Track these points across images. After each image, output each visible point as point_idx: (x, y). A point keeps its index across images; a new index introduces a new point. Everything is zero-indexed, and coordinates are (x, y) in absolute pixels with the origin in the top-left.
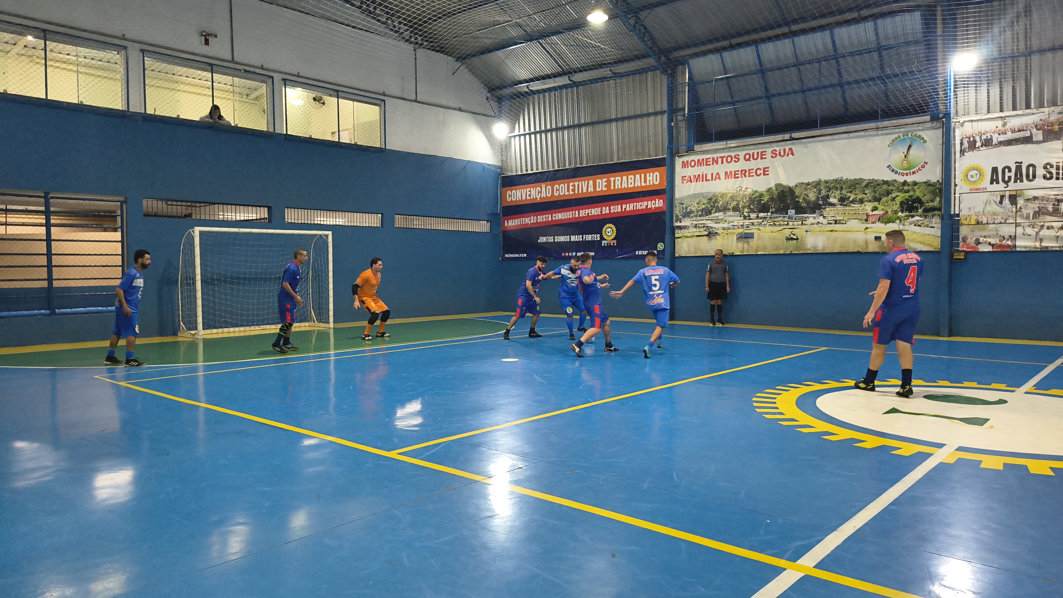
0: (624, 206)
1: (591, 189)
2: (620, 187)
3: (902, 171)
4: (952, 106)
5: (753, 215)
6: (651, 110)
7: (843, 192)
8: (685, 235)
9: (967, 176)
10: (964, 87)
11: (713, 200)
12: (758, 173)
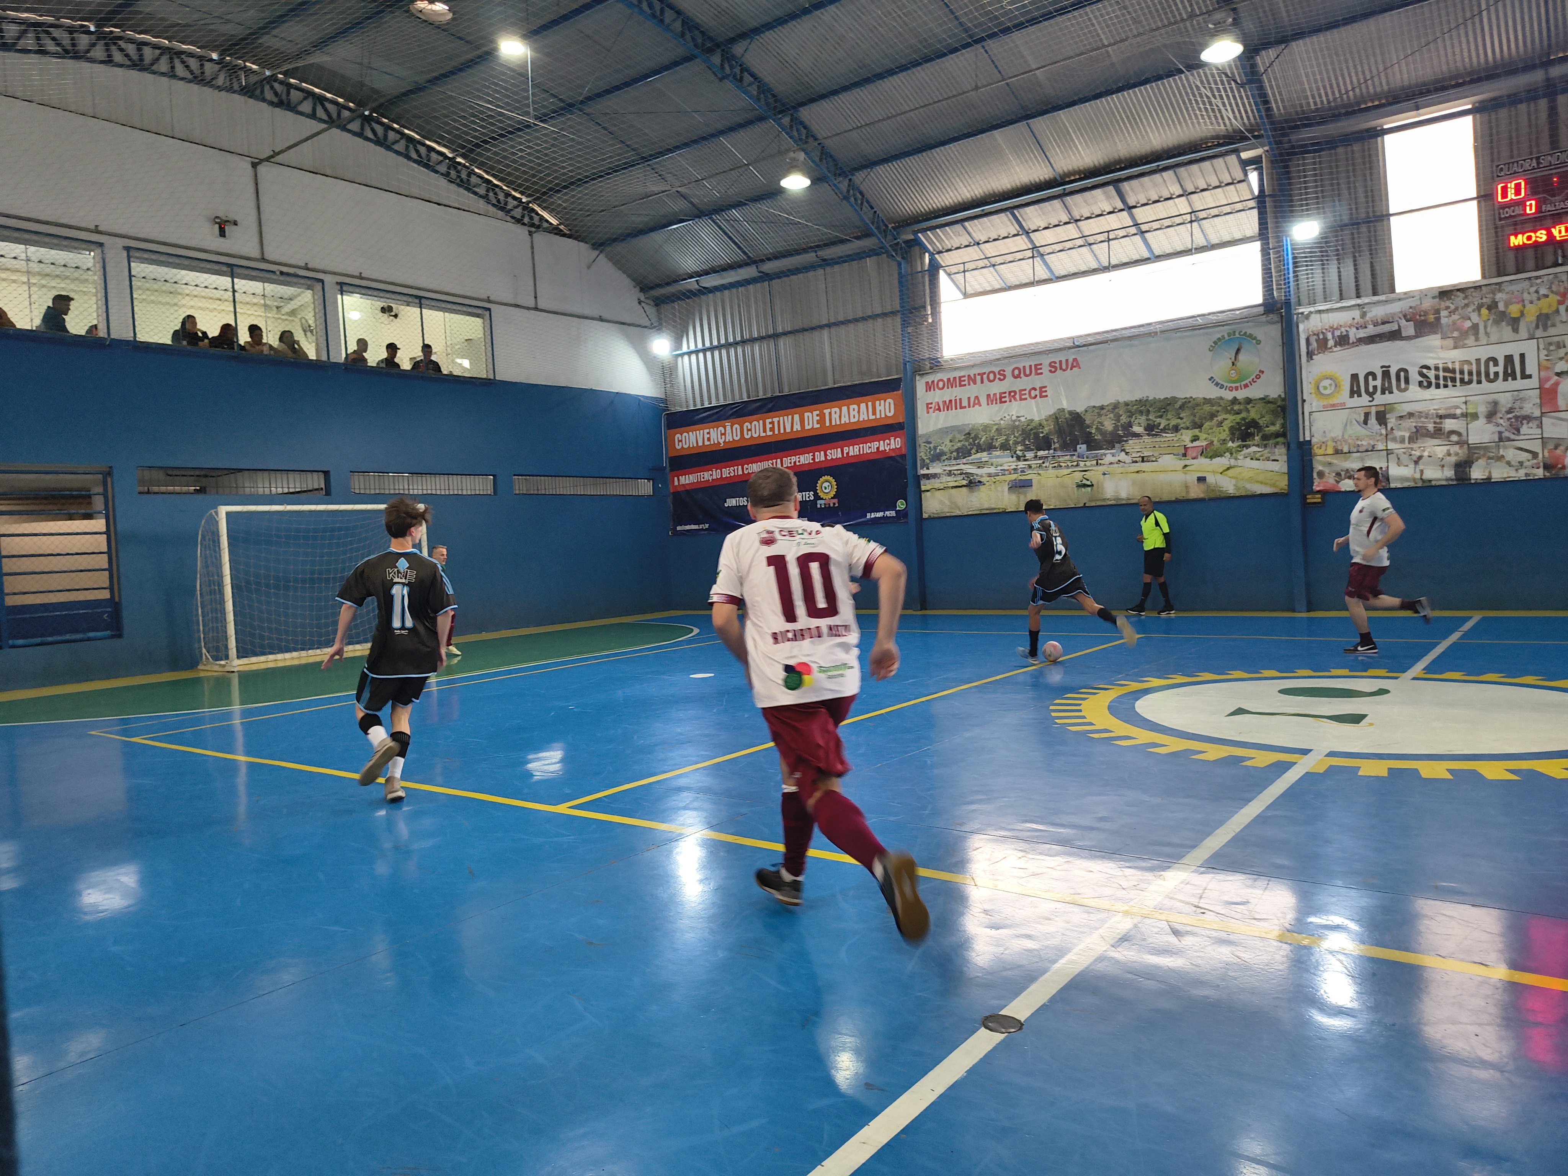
0: (846, 450)
1: (797, 427)
2: (838, 423)
3: (1229, 385)
4: (1292, 292)
5: (1030, 455)
6: (878, 311)
7: (1150, 417)
8: (936, 486)
9: (1318, 388)
10: (1307, 266)
11: (973, 435)
12: (1033, 395)
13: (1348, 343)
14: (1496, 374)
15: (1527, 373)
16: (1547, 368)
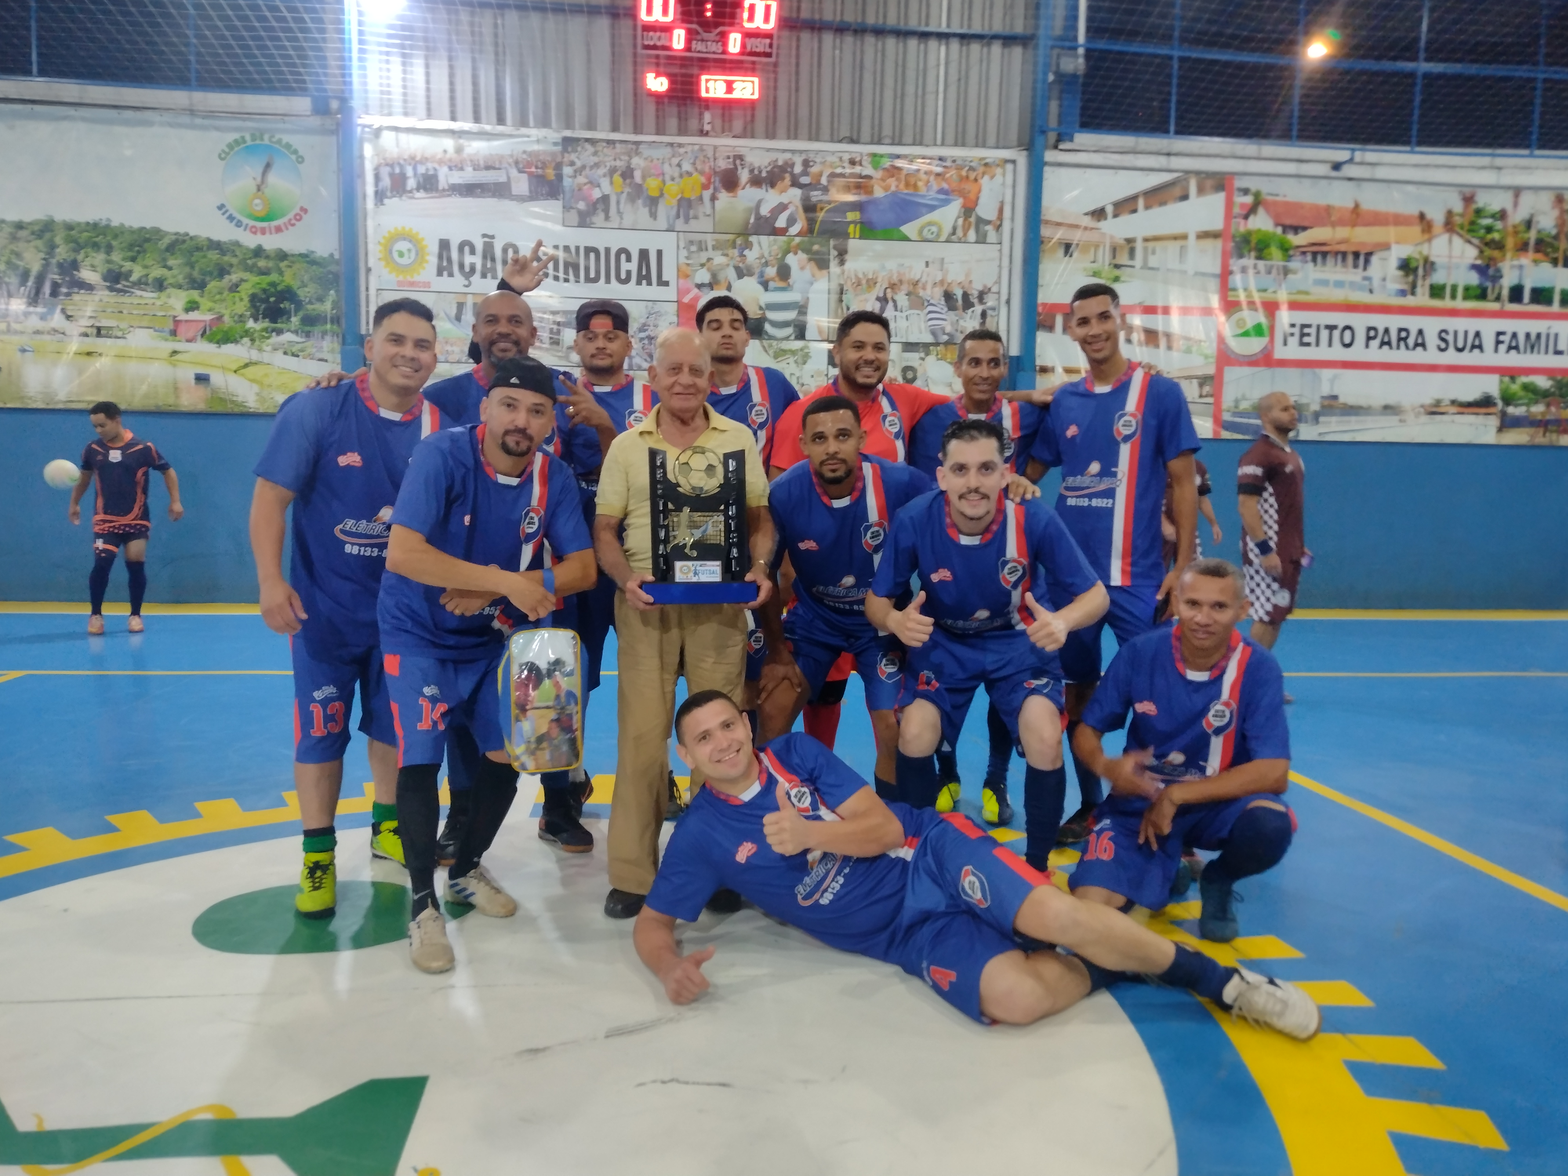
3: (250, 223)
4: (356, 89)
7: (113, 258)
9: (390, 252)
13: (437, 190)
14: (629, 273)
15: (665, 278)
16: (687, 276)
